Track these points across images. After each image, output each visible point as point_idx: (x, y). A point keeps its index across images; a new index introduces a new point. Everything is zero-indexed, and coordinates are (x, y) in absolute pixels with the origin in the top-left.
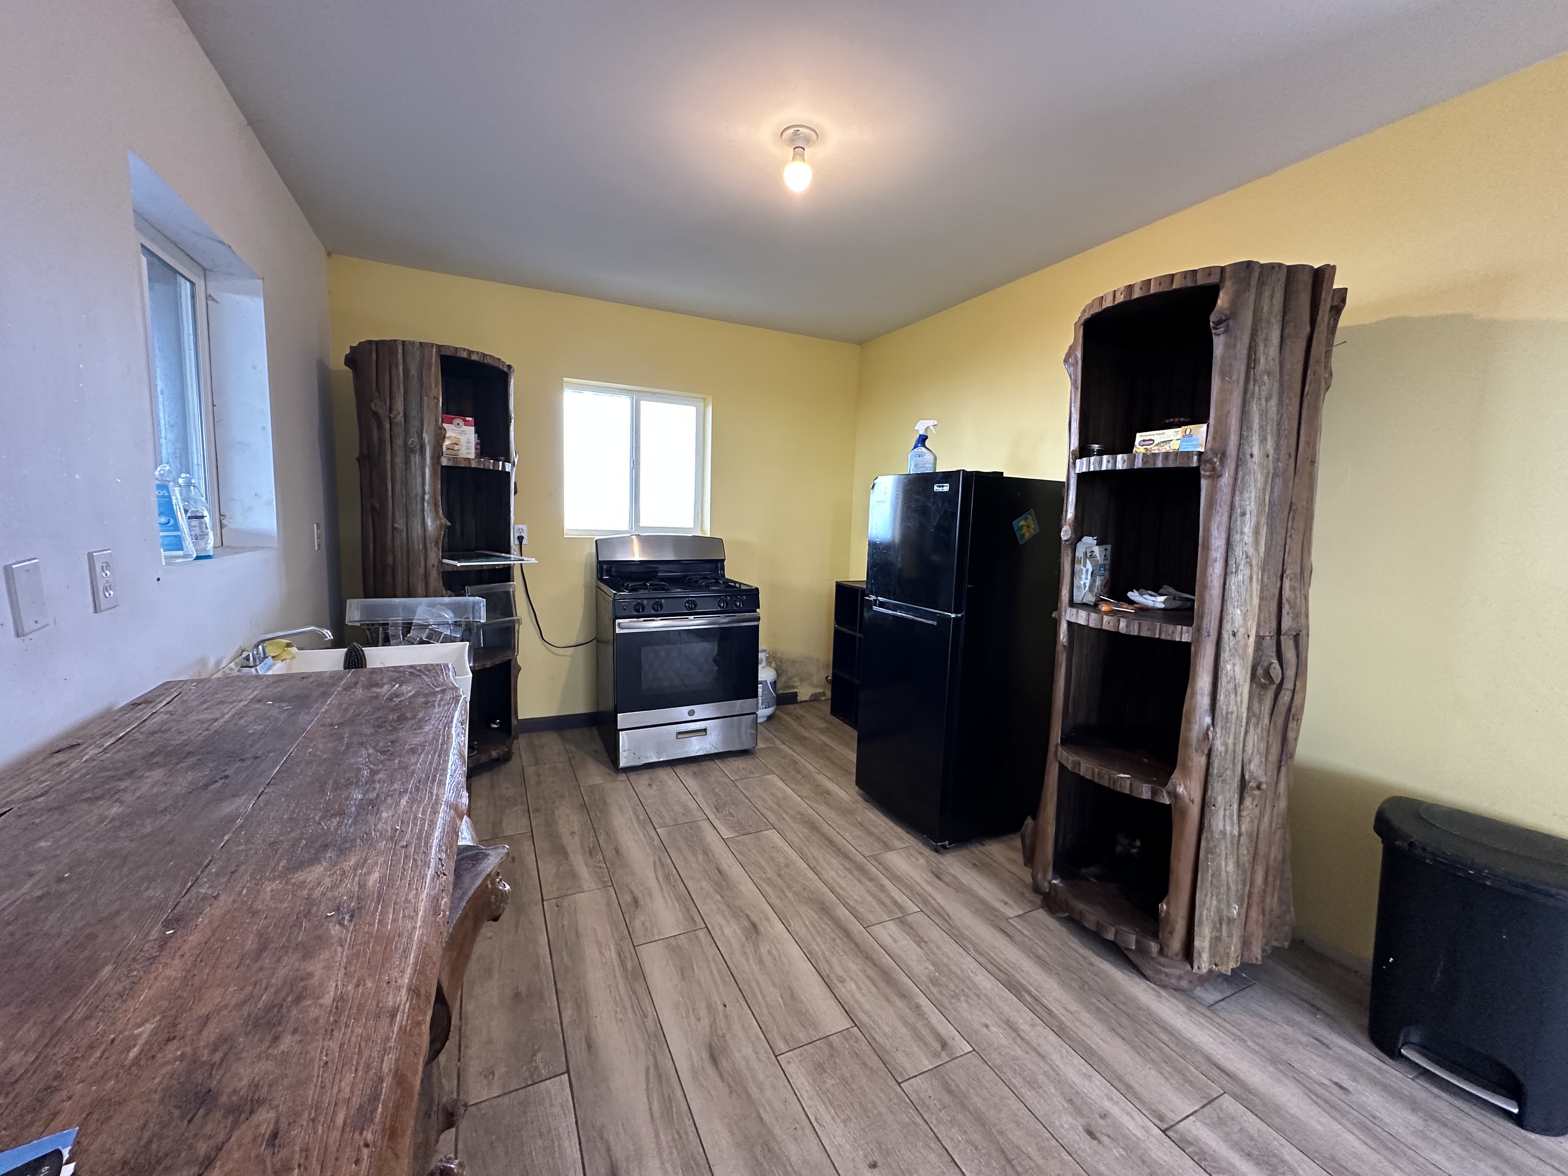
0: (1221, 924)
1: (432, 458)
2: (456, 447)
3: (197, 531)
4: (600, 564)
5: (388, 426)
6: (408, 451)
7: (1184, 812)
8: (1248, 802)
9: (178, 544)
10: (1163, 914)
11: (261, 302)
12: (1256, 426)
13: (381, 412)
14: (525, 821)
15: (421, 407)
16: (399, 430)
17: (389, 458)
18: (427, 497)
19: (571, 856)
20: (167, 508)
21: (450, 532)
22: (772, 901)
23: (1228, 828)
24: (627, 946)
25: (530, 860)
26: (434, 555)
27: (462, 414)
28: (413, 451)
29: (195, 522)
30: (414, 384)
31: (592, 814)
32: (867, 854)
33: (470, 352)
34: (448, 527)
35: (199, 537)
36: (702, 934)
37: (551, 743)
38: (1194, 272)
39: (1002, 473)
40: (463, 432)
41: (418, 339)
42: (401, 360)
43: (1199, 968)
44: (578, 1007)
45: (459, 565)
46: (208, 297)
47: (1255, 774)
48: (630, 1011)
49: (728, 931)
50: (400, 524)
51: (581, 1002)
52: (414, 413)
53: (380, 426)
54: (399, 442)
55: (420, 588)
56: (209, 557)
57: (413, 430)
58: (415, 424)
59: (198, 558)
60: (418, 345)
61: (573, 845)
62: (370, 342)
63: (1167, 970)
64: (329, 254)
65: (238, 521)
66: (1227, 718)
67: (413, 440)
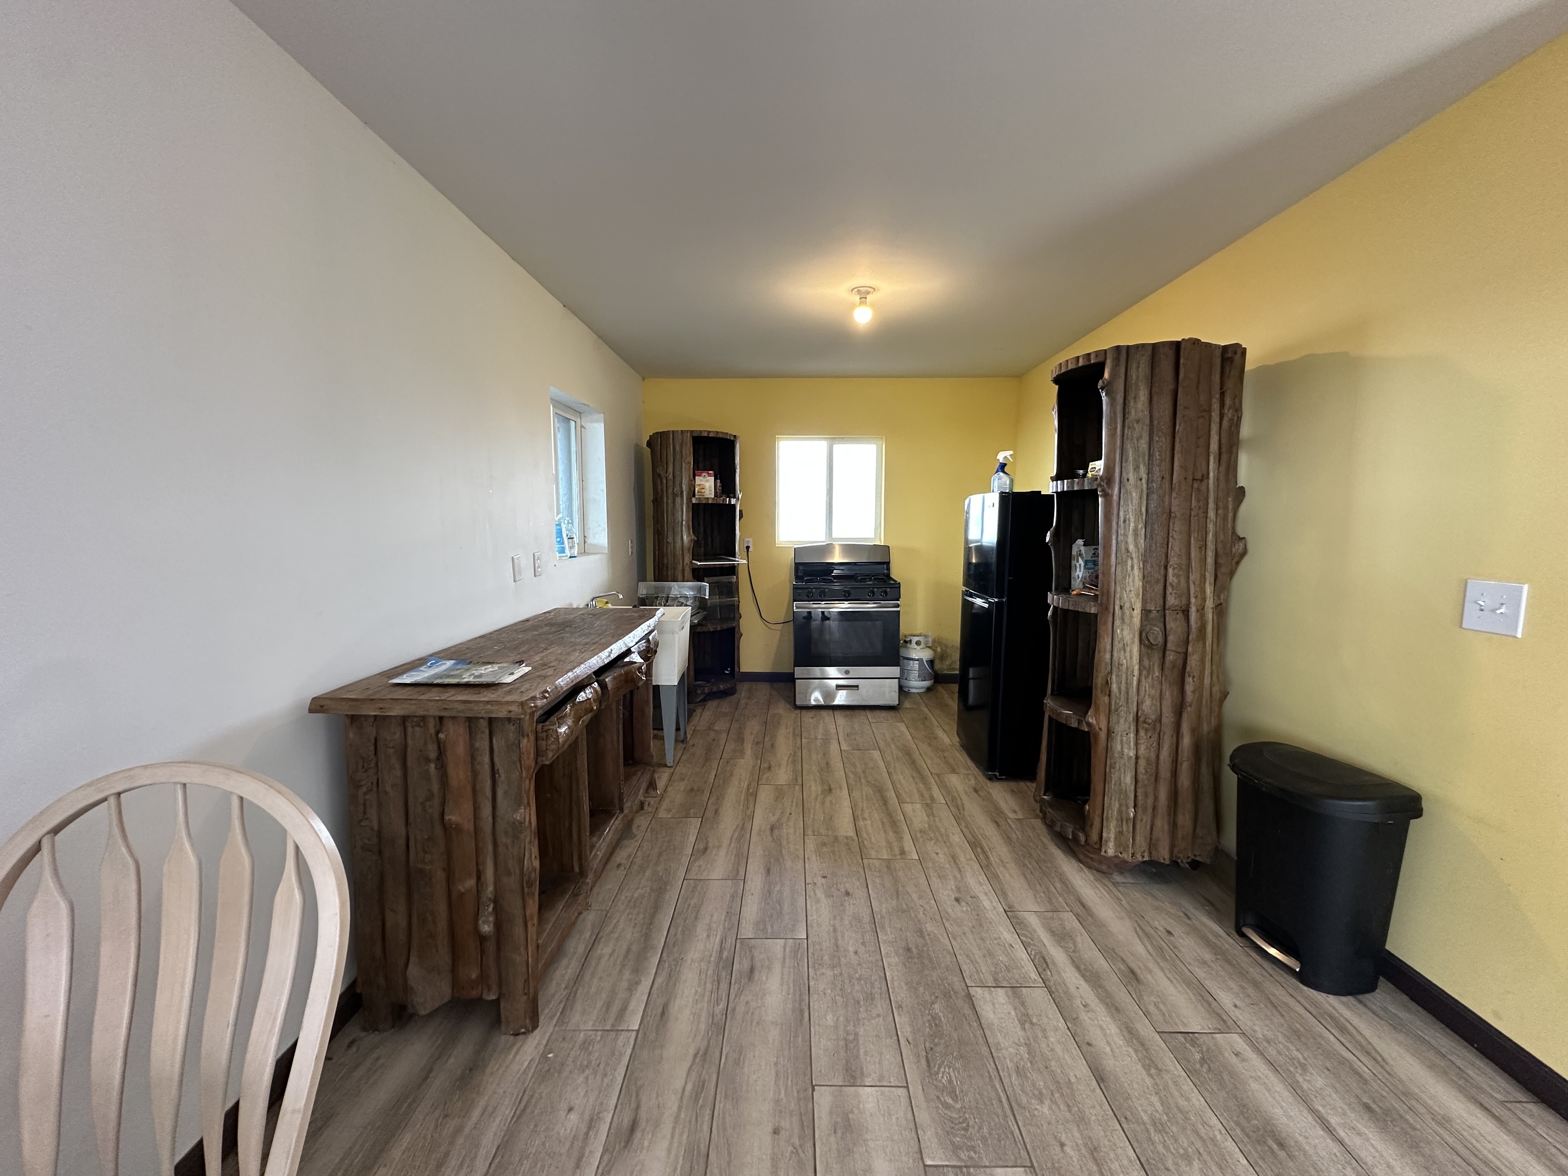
0: (1122, 822)
1: (687, 499)
2: (703, 491)
3: (571, 544)
4: (797, 565)
5: (665, 481)
6: (675, 495)
7: (1096, 736)
8: (1142, 733)
9: (562, 551)
10: (1086, 813)
11: (603, 425)
12: (1131, 459)
13: (662, 473)
14: (728, 725)
15: (681, 469)
16: (670, 483)
17: (665, 500)
18: (684, 523)
19: (745, 744)
20: (559, 533)
21: (696, 544)
22: (849, 782)
23: (1126, 751)
24: (754, 784)
25: (722, 742)
26: (688, 558)
27: (706, 469)
28: (677, 496)
29: (570, 540)
30: (678, 457)
31: (768, 727)
32: (933, 771)
33: (709, 432)
34: (695, 541)
35: (571, 548)
36: (797, 788)
37: (763, 690)
38: (1089, 354)
39: (1040, 492)
40: (707, 481)
41: (679, 429)
42: (671, 442)
43: (1105, 852)
44: (718, 799)
45: (699, 564)
46: (582, 427)
47: (1145, 713)
48: (742, 805)
49: (813, 788)
50: (670, 540)
51: (720, 798)
52: (677, 473)
53: (662, 483)
54: (670, 491)
55: (680, 577)
56: (575, 557)
57: (677, 483)
58: (678, 479)
59: (570, 557)
60: (680, 432)
61: (749, 739)
62: (657, 433)
63: (1092, 856)
64: (643, 380)
65: (590, 540)
66: (1119, 668)
67: (677, 489)
